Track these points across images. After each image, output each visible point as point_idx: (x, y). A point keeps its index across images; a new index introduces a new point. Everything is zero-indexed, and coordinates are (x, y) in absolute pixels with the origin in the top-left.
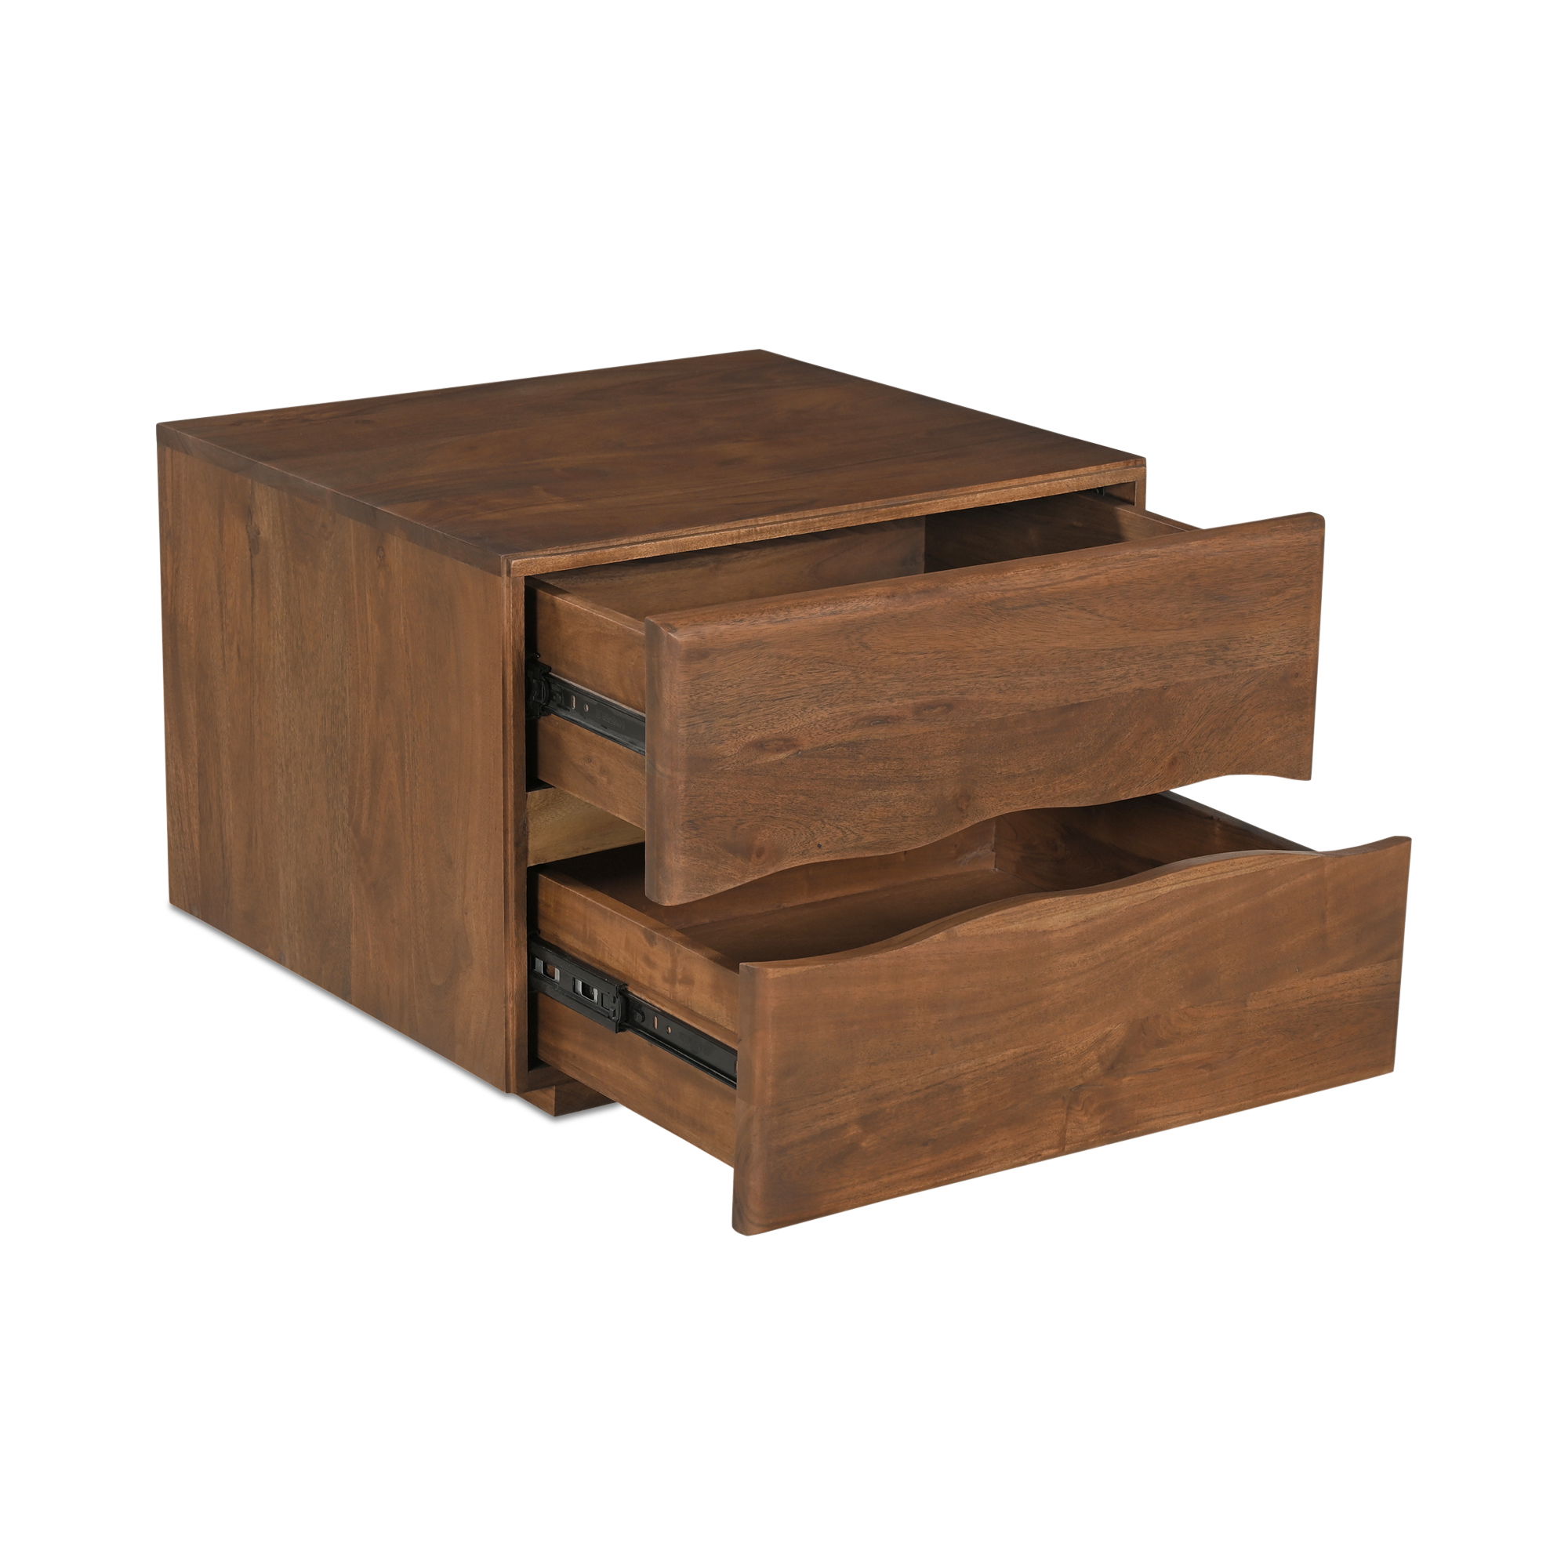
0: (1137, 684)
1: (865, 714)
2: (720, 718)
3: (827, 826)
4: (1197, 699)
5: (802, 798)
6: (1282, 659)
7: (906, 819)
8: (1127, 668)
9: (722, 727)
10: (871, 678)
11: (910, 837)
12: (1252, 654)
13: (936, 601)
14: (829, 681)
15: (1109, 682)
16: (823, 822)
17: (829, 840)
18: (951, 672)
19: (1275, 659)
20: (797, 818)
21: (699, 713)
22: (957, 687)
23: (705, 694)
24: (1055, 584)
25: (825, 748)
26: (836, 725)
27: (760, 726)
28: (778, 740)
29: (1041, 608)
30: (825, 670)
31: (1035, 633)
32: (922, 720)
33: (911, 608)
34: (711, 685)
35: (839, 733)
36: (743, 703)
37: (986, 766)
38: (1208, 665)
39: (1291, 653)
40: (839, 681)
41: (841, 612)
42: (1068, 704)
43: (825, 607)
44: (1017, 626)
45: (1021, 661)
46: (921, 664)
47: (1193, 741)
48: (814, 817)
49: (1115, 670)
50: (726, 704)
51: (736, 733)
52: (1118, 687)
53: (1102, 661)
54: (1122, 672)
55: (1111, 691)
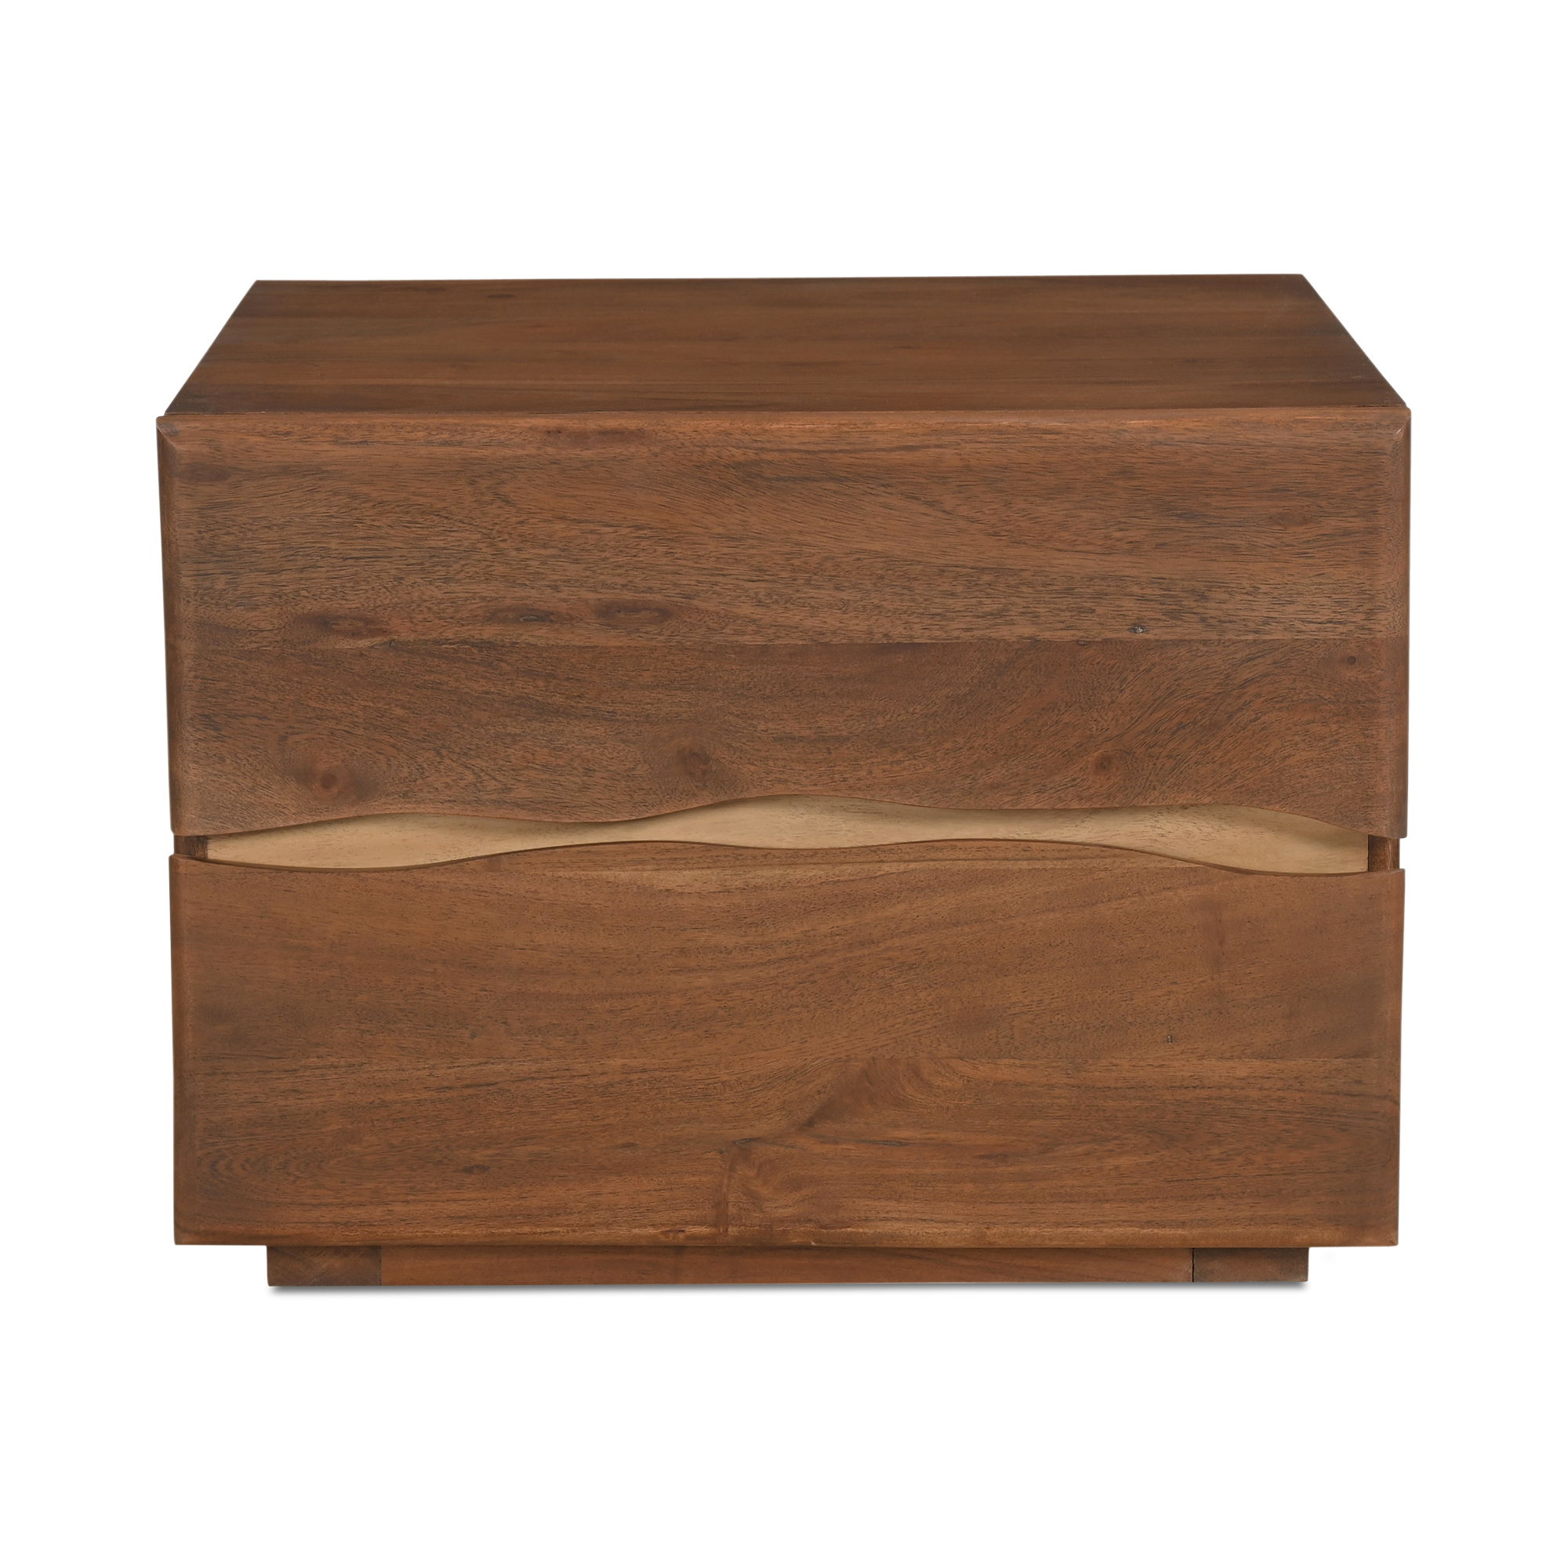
0: (1028, 630)
1: (508, 602)
2: (251, 571)
3: (447, 761)
4: (1148, 671)
5: (399, 712)
6: (1319, 630)
7: (591, 773)
8: (1004, 601)
10: (518, 549)
11: (598, 801)
12: (1257, 614)
13: (632, 450)
14: (442, 544)
15: (968, 619)
16: (439, 754)
17: (451, 783)
18: (664, 560)
19: (1303, 628)
20: (392, 740)
21: (216, 559)
22: (677, 585)
23: (224, 532)
24: (856, 451)
25: (437, 642)
26: (456, 612)
27: (322, 593)
28: (355, 618)
29: (832, 486)
30: (435, 526)
31: (822, 523)
32: (615, 627)
33: (587, 454)
34: (233, 521)
35: (463, 625)
36: (292, 555)
37: (738, 716)
38: (1164, 617)
39: (1340, 623)
40: (459, 545)
41: (460, 444)
42: (890, 641)
43: (435, 433)
44: (787, 506)
45: (796, 562)
46: (609, 541)
47: (1143, 736)
48: (423, 744)
49: (981, 601)
50: (261, 552)
51: (280, 597)
52: (987, 628)
53: (954, 583)
54: (995, 606)
55: (975, 633)
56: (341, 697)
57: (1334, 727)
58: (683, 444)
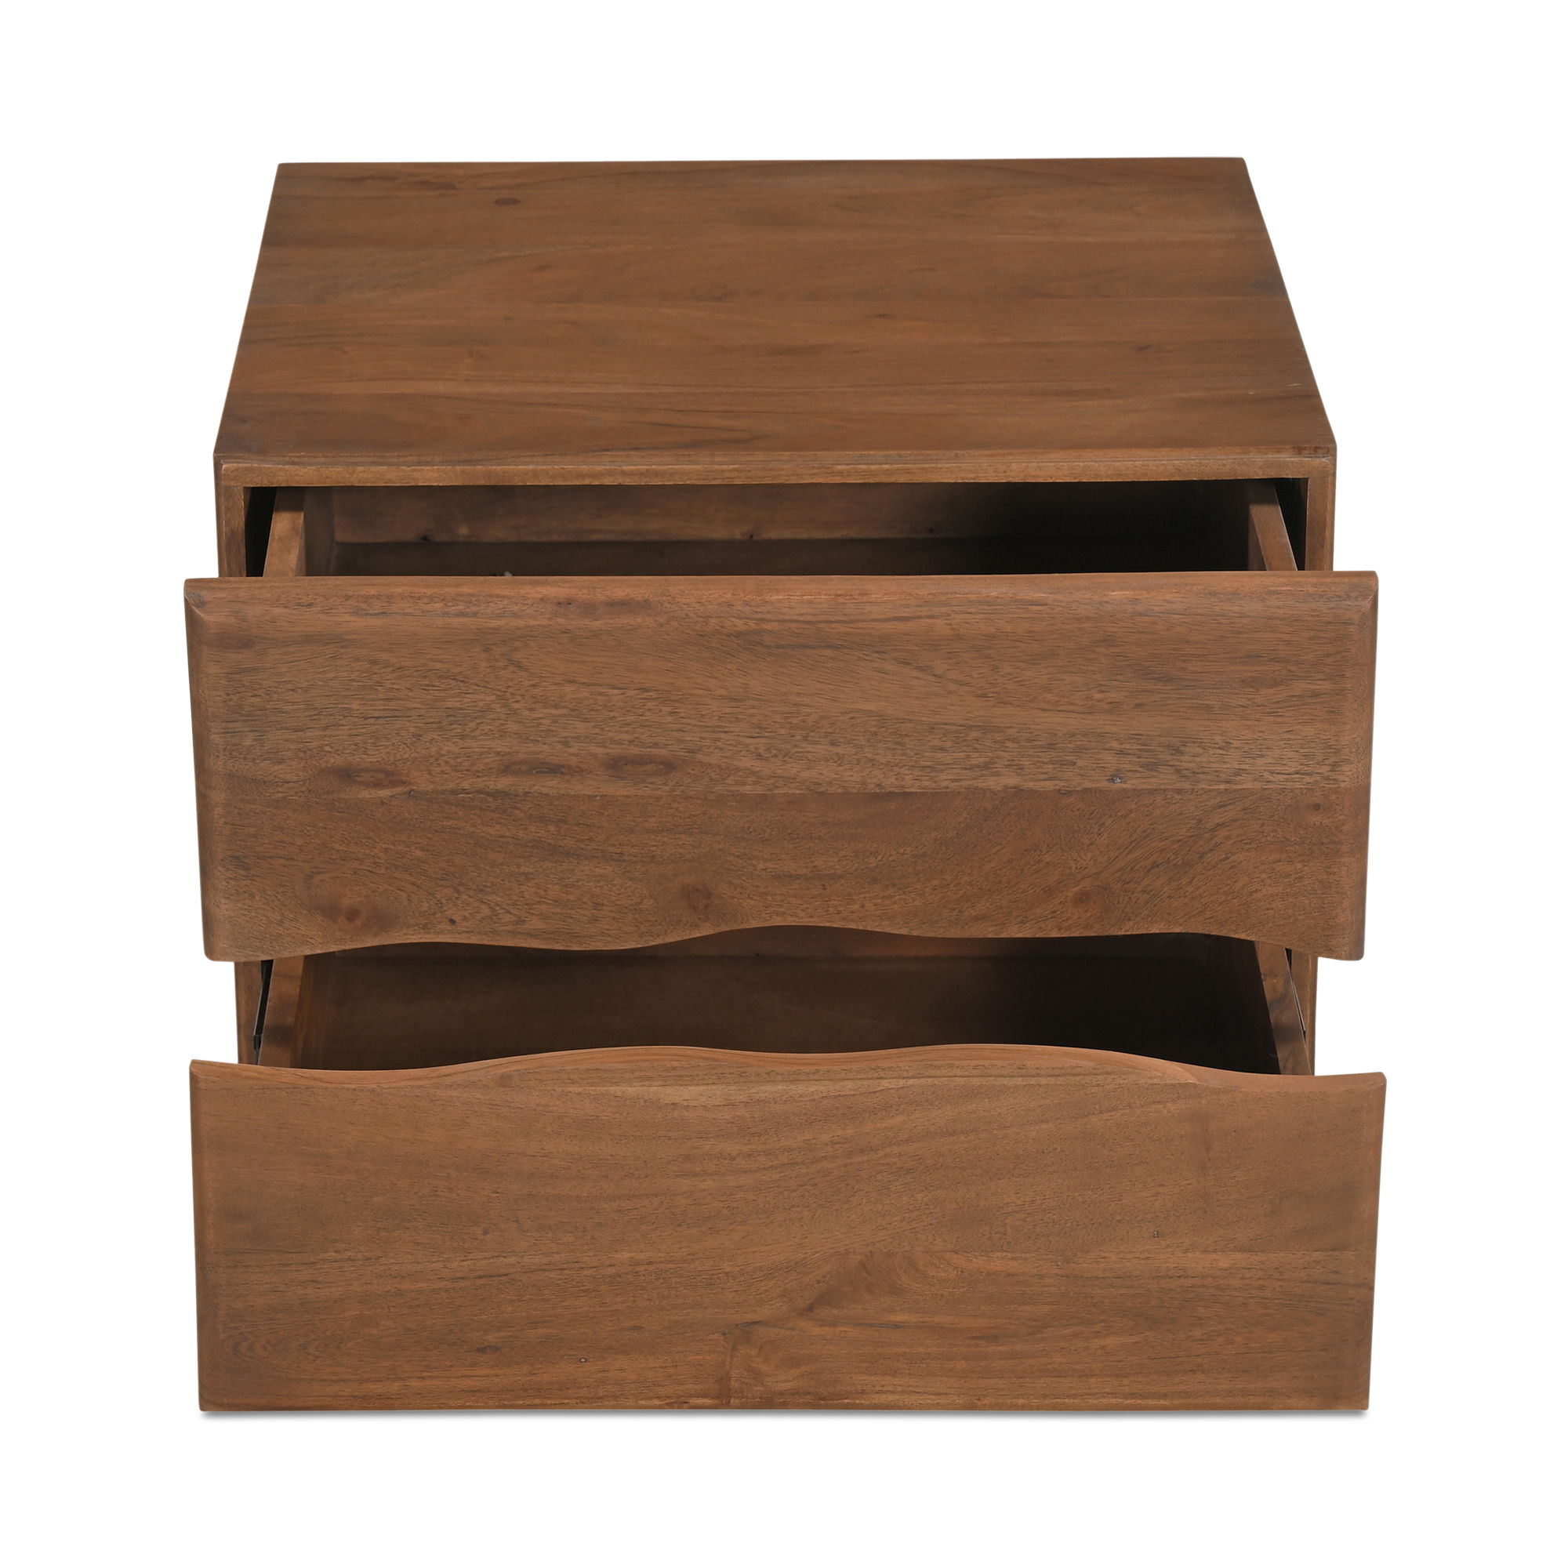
0: (1011, 780)
1: (521, 756)
2: (277, 730)
3: (465, 897)
4: (1125, 816)
5: (419, 853)
6: (1287, 780)
7: (600, 907)
8: (990, 754)
9: (281, 742)
10: (530, 710)
11: (606, 932)
12: (1229, 766)
13: (639, 620)
14: (458, 705)
15: (955, 771)
16: (456, 890)
17: (468, 915)
18: (669, 719)
19: (1271, 778)
20: (413, 879)
21: (243, 718)
22: (681, 741)
23: (251, 694)
24: (851, 622)
25: (454, 792)
26: (472, 765)
27: (344, 749)
28: (376, 771)
29: (828, 652)
30: (451, 689)
31: (819, 686)
32: (623, 779)
33: (596, 624)
34: (259, 684)
35: (478, 777)
36: (315, 715)
37: (738, 857)
38: (1141, 769)
39: (1308, 774)
40: (475, 706)
41: (475, 614)
42: (883, 791)
43: (450, 604)
44: (786, 671)
45: (795, 721)
46: (618, 702)
47: (1120, 873)
48: (441, 882)
49: (969, 755)
50: (286, 713)
51: (305, 752)
52: (974, 779)
53: (943, 739)
54: (982, 760)
55: (962, 783)
56: (364, 841)
57: (1299, 866)
58: (687, 615)
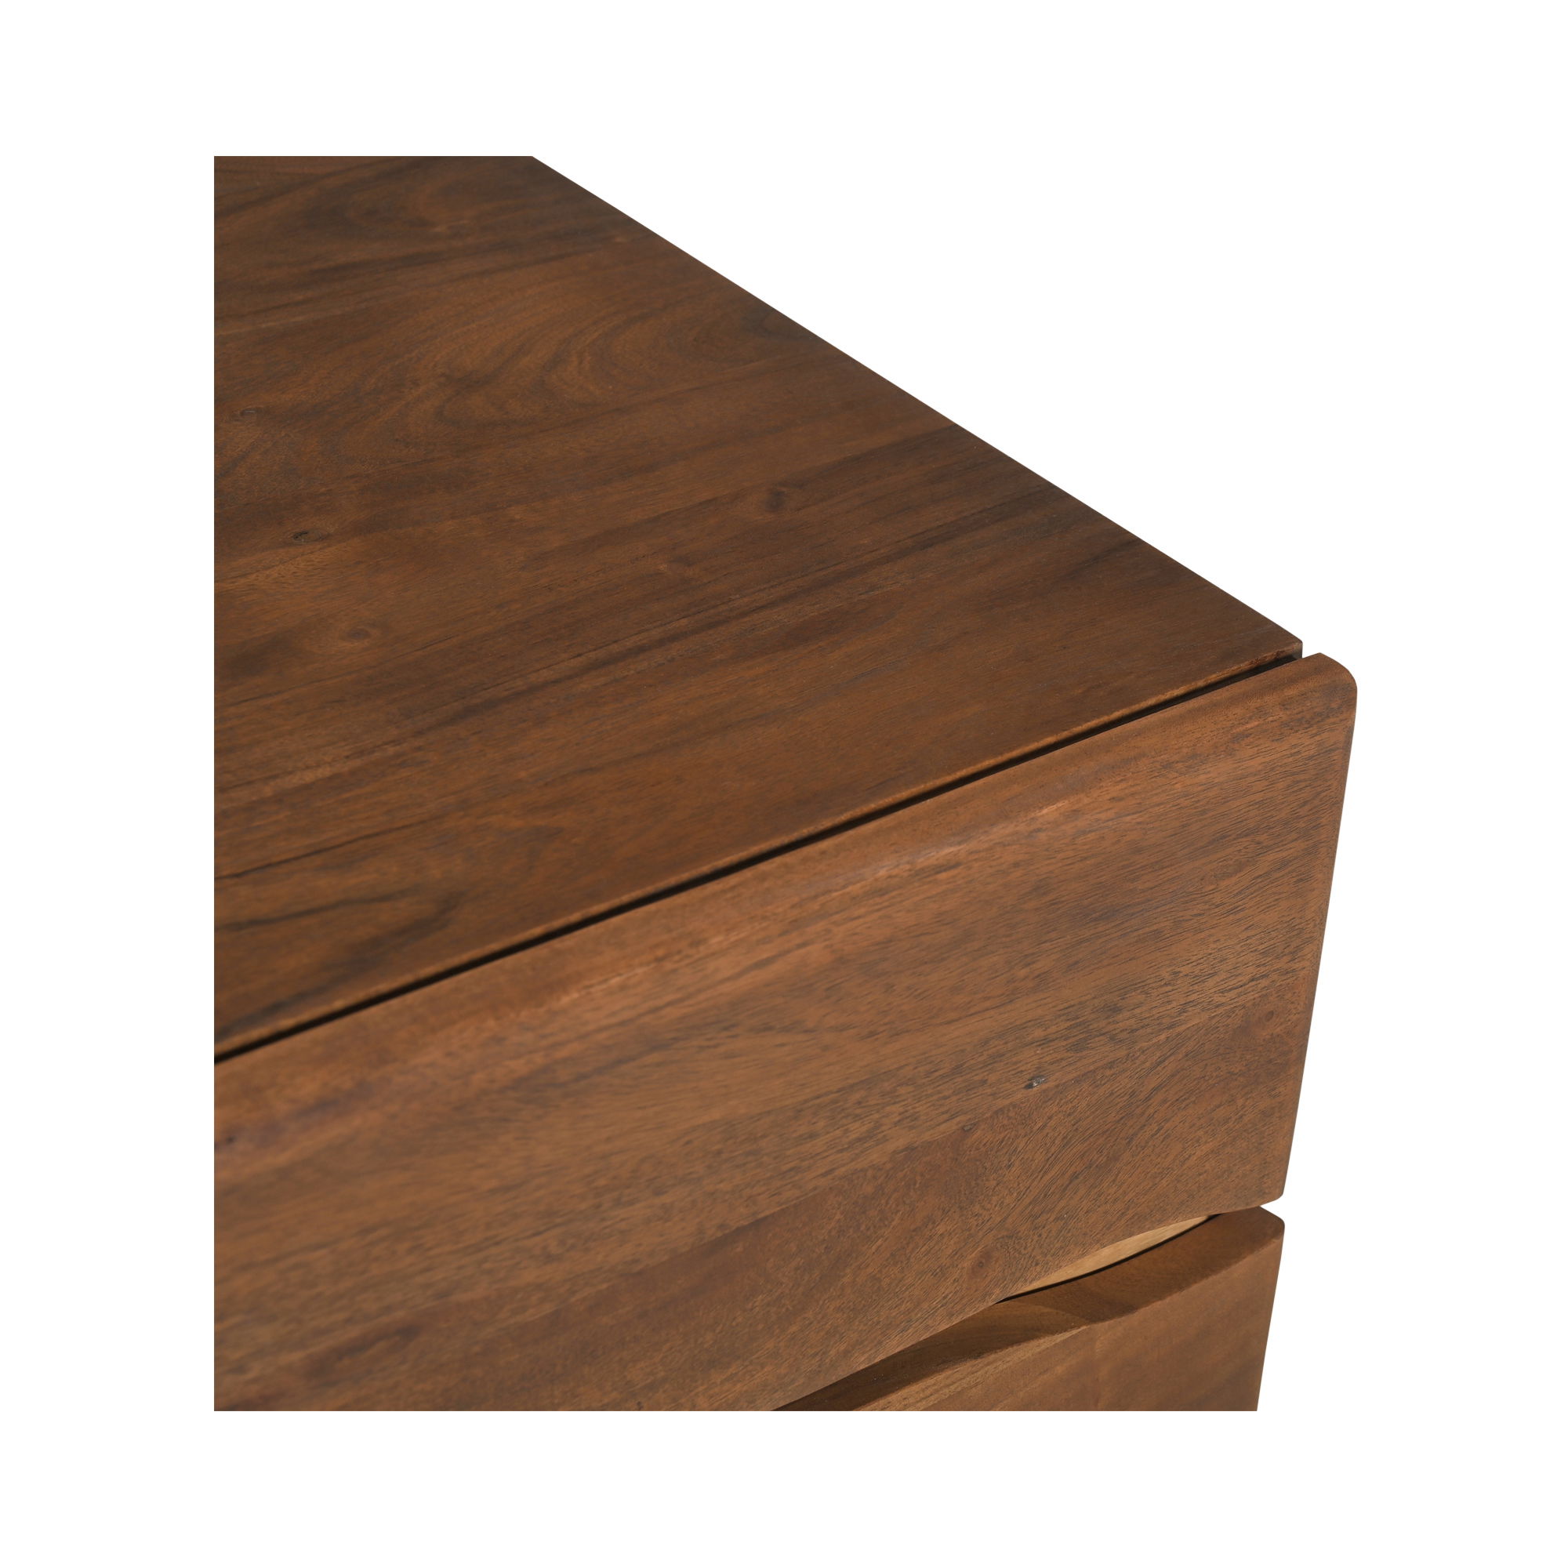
4: (1042, 1128)
6: (1239, 995)
8: (877, 1116)
12: (1174, 1004)
13: (356, 1122)
15: (831, 1159)
18: (409, 1260)
19: (1223, 1000)
22: (428, 1286)
24: (691, 998)
29: (655, 1057)
31: (640, 1114)
32: (333, 1384)
33: (282, 1159)
38: (1069, 1054)
39: (1263, 977)
42: (727, 1231)
44: (589, 1112)
45: (602, 1182)
46: (324, 1268)
47: (1030, 1208)
49: (847, 1129)
52: (853, 1160)
53: (813, 1120)
54: (864, 1128)
55: (837, 1173)
57: (1240, 1102)
58: (436, 1084)
